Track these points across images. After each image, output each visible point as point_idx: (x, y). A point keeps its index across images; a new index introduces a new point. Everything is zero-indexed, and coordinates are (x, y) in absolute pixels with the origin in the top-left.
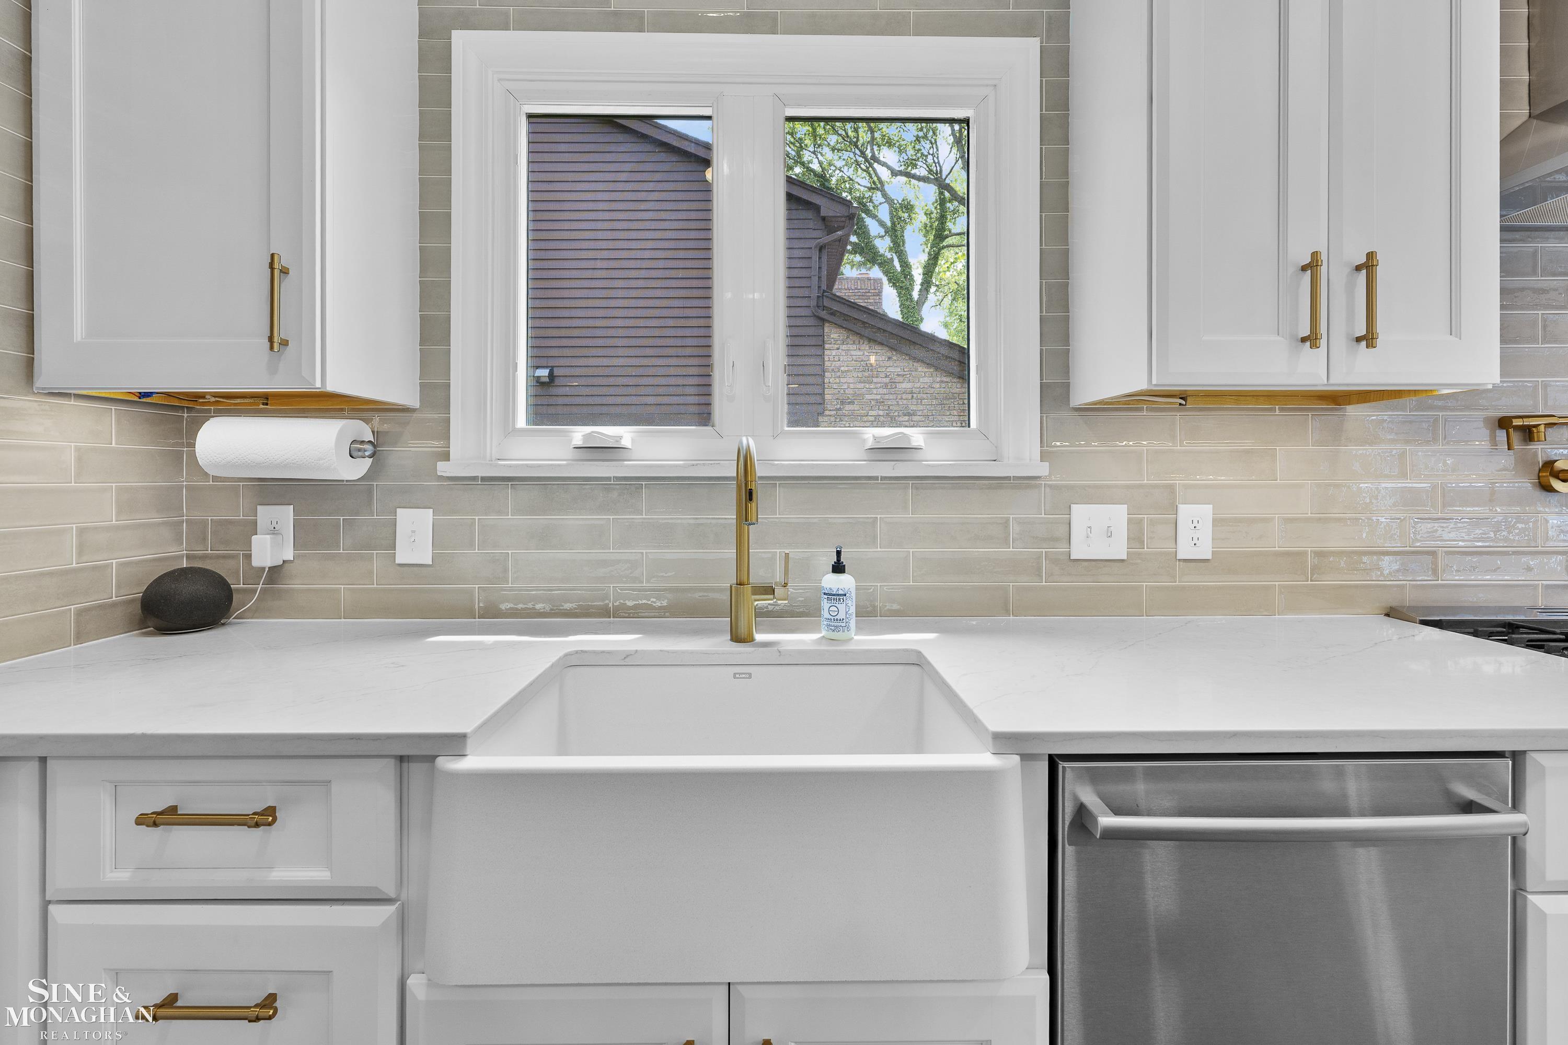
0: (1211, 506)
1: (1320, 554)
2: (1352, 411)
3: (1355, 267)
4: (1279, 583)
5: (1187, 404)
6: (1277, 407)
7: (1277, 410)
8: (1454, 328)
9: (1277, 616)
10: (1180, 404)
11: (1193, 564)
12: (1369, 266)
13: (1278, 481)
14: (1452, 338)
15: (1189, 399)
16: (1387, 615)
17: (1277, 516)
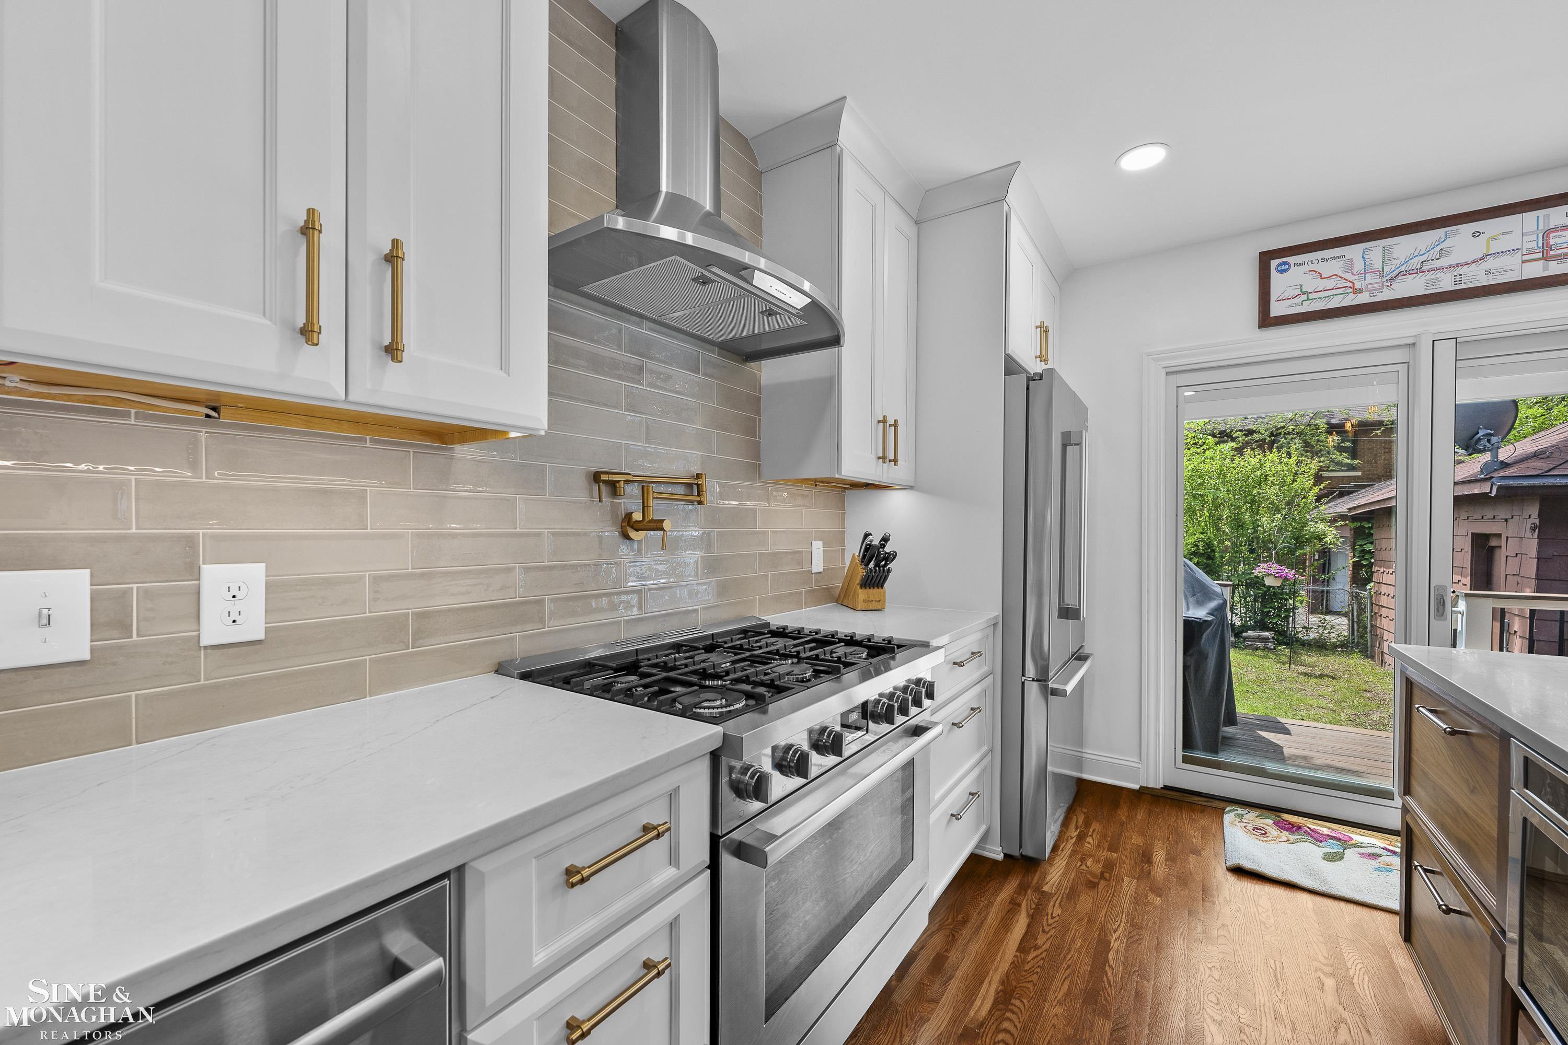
0: (263, 565)
1: (421, 616)
2: (464, 452)
3: (383, 256)
4: (370, 657)
5: (221, 417)
6: (368, 438)
7: (368, 442)
8: (504, 364)
9: (368, 698)
10: (208, 416)
11: (231, 651)
12: (393, 258)
13: (369, 530)
14: (502, 373)
15: (223, 411)
16: (497, 672)
17: (367, 573)
